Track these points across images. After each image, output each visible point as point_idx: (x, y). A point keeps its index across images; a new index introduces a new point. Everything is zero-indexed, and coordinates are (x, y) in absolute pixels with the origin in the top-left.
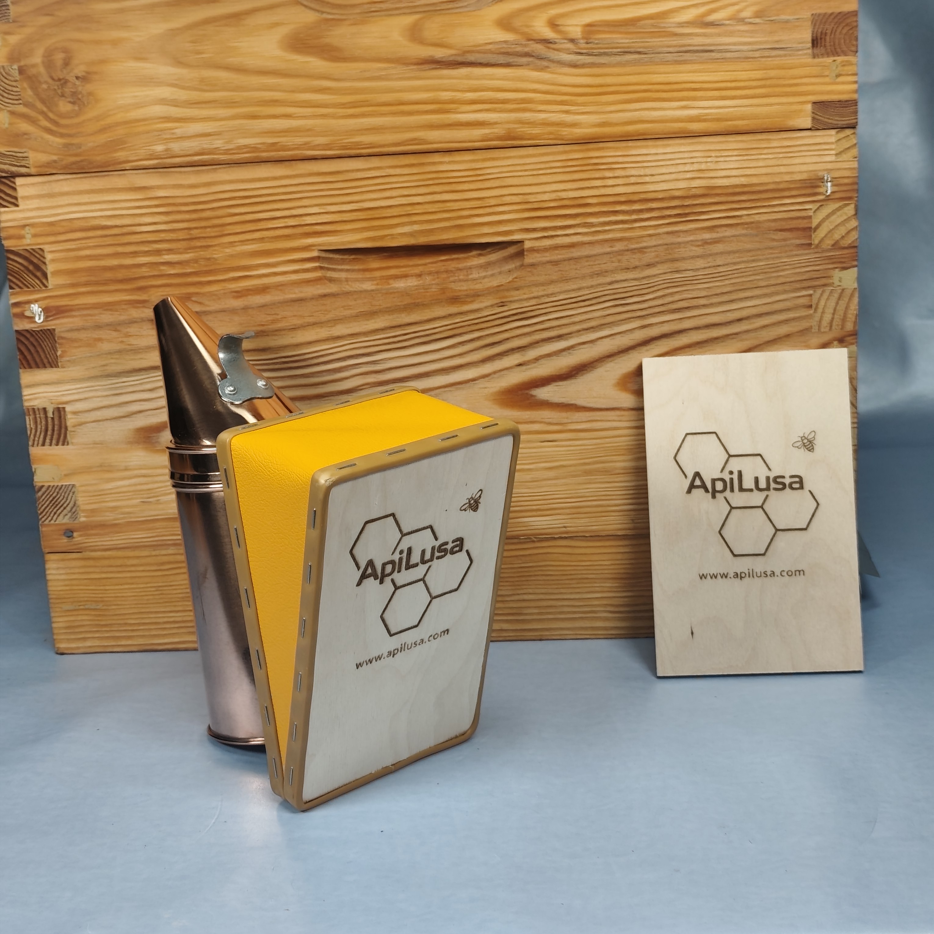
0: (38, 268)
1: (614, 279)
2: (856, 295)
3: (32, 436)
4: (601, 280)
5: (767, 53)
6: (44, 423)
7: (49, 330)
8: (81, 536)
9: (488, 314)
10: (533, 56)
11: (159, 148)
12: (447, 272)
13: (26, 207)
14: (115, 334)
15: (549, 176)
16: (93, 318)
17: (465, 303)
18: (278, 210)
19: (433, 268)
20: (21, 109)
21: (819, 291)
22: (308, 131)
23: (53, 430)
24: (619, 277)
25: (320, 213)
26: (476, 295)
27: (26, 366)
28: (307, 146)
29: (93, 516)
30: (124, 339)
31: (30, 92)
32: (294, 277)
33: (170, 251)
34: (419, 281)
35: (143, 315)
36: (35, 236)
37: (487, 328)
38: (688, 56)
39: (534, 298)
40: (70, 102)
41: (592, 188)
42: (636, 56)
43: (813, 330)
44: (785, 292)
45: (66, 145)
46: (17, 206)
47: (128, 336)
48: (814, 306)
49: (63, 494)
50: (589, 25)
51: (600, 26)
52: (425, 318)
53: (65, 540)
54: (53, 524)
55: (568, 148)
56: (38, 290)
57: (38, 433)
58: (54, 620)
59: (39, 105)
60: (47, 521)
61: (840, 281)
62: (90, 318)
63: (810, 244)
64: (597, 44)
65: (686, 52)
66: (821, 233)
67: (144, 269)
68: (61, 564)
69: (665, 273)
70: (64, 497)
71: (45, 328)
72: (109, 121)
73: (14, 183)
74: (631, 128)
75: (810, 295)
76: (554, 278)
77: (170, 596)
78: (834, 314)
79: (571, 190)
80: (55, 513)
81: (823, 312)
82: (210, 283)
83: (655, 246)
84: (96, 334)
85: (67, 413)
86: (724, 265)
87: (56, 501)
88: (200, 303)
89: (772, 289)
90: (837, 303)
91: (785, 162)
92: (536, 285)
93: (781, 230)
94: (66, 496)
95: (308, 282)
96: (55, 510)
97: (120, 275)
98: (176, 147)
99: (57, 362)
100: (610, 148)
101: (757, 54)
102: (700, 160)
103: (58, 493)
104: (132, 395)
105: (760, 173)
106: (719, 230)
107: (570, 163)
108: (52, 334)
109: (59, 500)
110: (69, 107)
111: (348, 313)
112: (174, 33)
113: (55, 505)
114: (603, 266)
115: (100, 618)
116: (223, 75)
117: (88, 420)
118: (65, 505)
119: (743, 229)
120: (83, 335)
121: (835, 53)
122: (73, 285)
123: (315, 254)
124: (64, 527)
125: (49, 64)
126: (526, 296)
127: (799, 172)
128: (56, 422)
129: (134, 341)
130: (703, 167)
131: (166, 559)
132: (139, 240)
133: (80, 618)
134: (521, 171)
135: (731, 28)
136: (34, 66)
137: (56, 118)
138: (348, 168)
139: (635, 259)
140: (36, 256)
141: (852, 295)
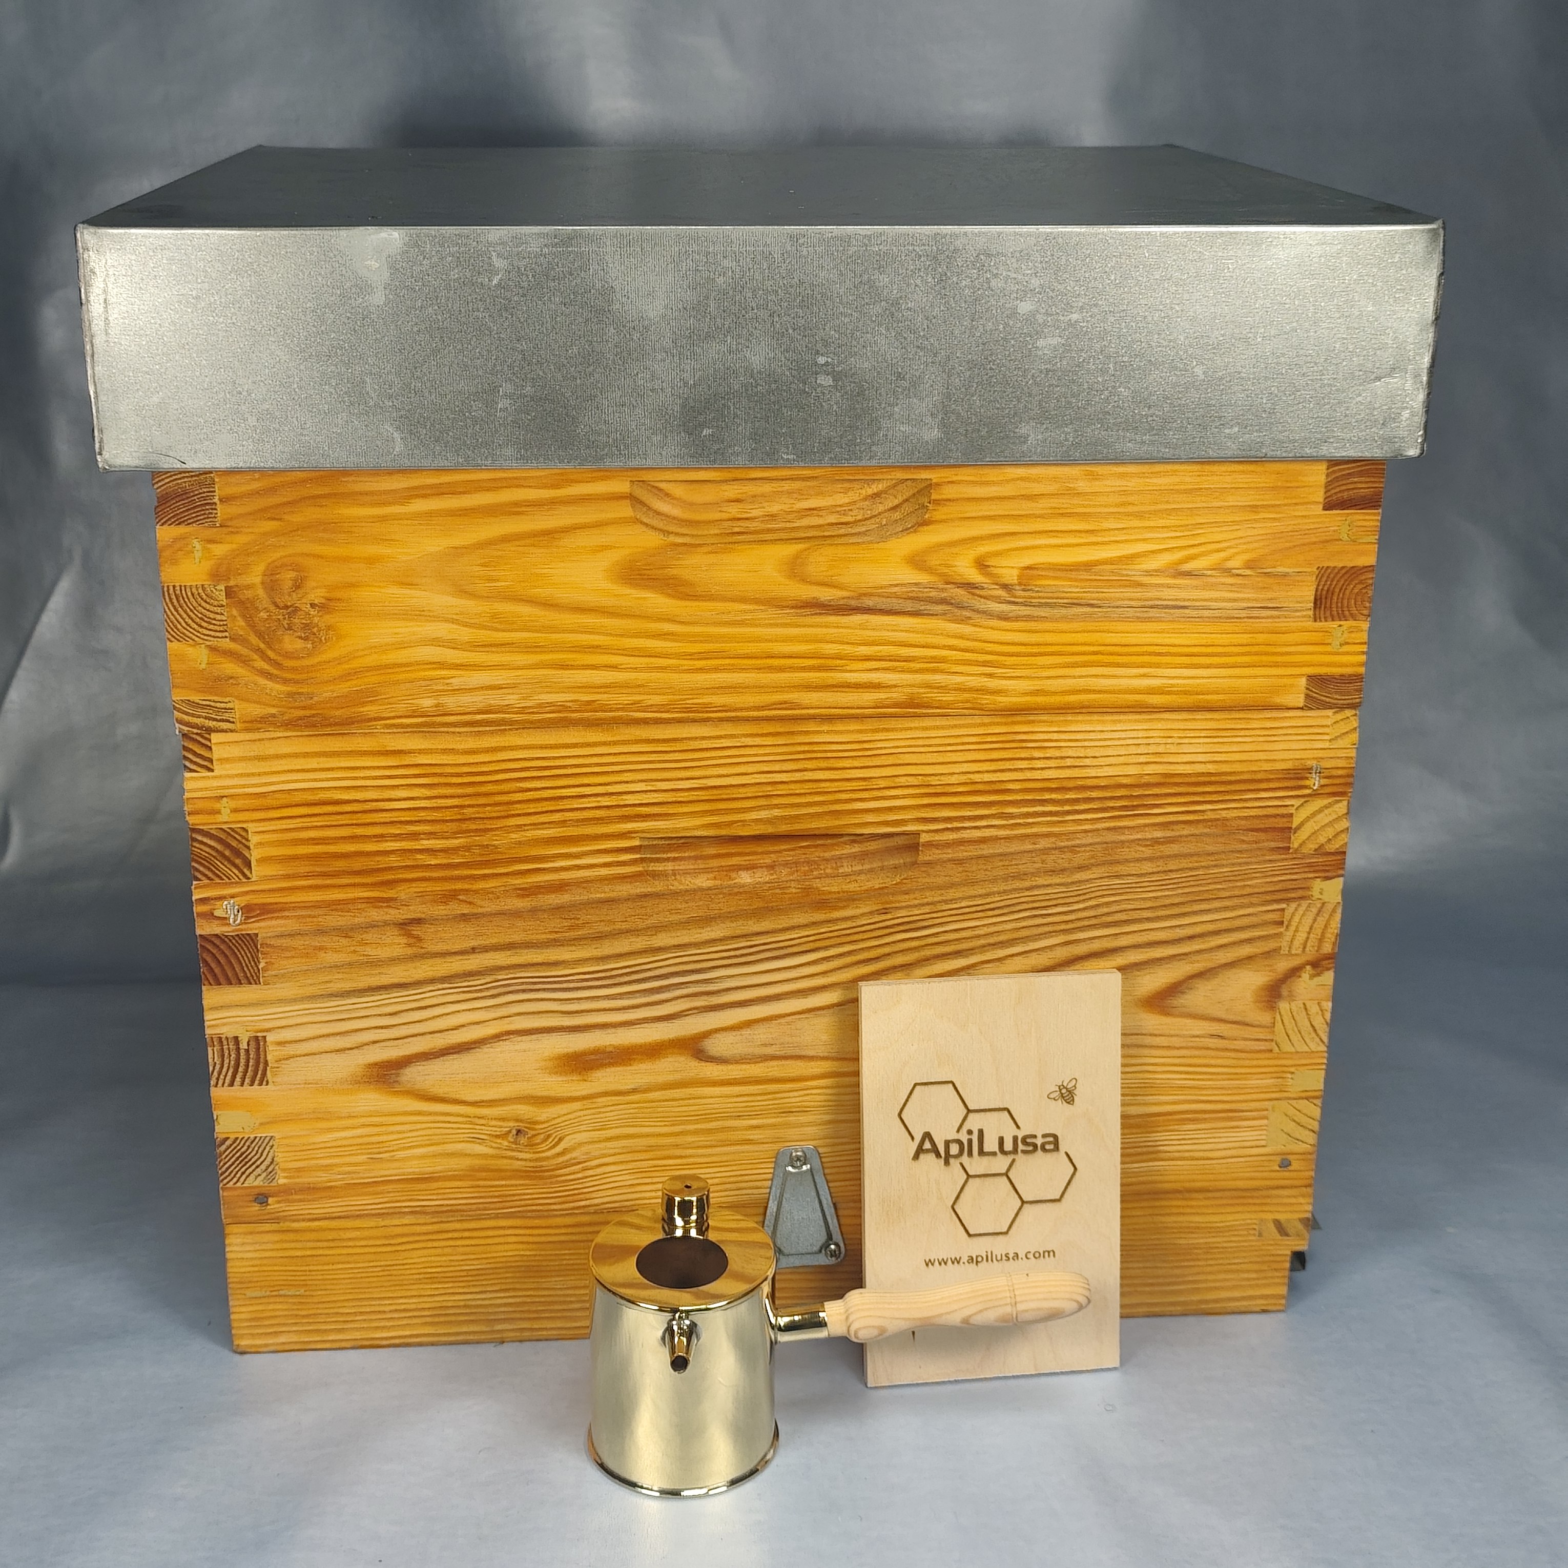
0: (238, 853)
1: (1034, 883)
2: (1339, 910)
3: (215, 1074)
4: (1018, 884)
5: (1255, 613)
6: (233, 1055)
7: (248, 934)
8: (279, 1202)
9: (865, 922)
10: (952, 604)
11: (427, 703)
12: (808, 863)
13: (224, 772)
14: (344, 941)
15: (959, 754)
16: (315, 919)
17: (836, 908)
18: (589, 785)
19: (789, 857)
20: (226, 644)
21: (1293, 905)
22: (639, 687)
23: (247, 1066)
24: (1041, 881)
25: (646, 791)
26: (851, 899)
27: (211, 981)
28: (636, 706)
29: (298, 1177)
30: (358, 949)
31: (241, 622)
32: (604, 872)
33: (431, 835)
34: (772, 874)
35: (387, 917)
36: (235, 811)
37: (863, 940)
38: (1153, 613)
39: (928, 904)
40: (300, 638)
41: (1016, 770)
42: (1088, 609)
43: (1282, 952)
44: (1252, 905)
45: (290, 695)
46: (212, 771)
47: (363, 943)
48: (1286, 923)
49: (256, 1149)
50: (1029, 568)
51: (1043, 569)
52: (781, 927)
53: (256, 1207)
54: (239, 1188)
55: (986, 720)
56: (237, 883)
57: (225, 1070)
58: (232, 1310)
59: (254, 640)
60: (231, 1183)
61: (1321, 893)
62: (311, 919)
63: (1289, 848)
64: (1038, 592)
65: (1152, 607)
66: (1303, 835)
67: (392, 858)
68: (249, 1239)
69: (1101, 878)
70: (257, 1152)
71: (244, 932)
72: (355, 664)
73: (210, 741)
74: (1072, 698)
75: (1283, 910)
76: (957, 880)
77: (402, 1278)
78: (1309, 933)
79: (987, 772)
80: (243, 1173)
81: (1296, 931)
82: (485, 877)
83: (1091, 844)
84: (317, 941)
85: (268, 1043)
86: (1177, 871)
87: (246, 1157)
88: (470, 903)
89: (1236, 901)
90: (1315, 920)
91: (1266, 747)
92: (931, 889)
93: (1252, 830)
94: (260, 1151)
95: (623, 878)
96: (243, 1169)
97: (357, 865)
98: (450, 702)
99: (258, 978)
100: (1044, 722)
101: (1243, 614)
102: (1158, 740)
103: (249, 1147)
104: (365, 1020)
105: (1233, 759)
106: (1175, 827)
107: (989, 739)
108: (252, 940)
109: (250, 1157)
110: (299, 644)
111: (675, 918)
112: (458, 552)
113: (243, 1163)
114: (1020, 867)
115: (299, 1307)
116: (525, 610)
117: (298, 1052)
118: (258, 1162)
119: (1205, 827)
120: (298, 942)
121: (1342, 617)
122: (287, 877)
123: (637, 843)
124: (256, 1191)
125: (271, 585)
126: (916, 902)
127: (1283, 760)
128: (252, 1055)
129: (369, 951)
130: (1161, 749)
131: (399, 1230)
132: (388, 820)
133: (271, 1307)
134: (924, 746)
135: (1213, 580)
136: (249, 587)
137: (279, 658)
138: (689, 736)
139: (1062, 860)
140: (235, 838)
141: (1334, 911)
